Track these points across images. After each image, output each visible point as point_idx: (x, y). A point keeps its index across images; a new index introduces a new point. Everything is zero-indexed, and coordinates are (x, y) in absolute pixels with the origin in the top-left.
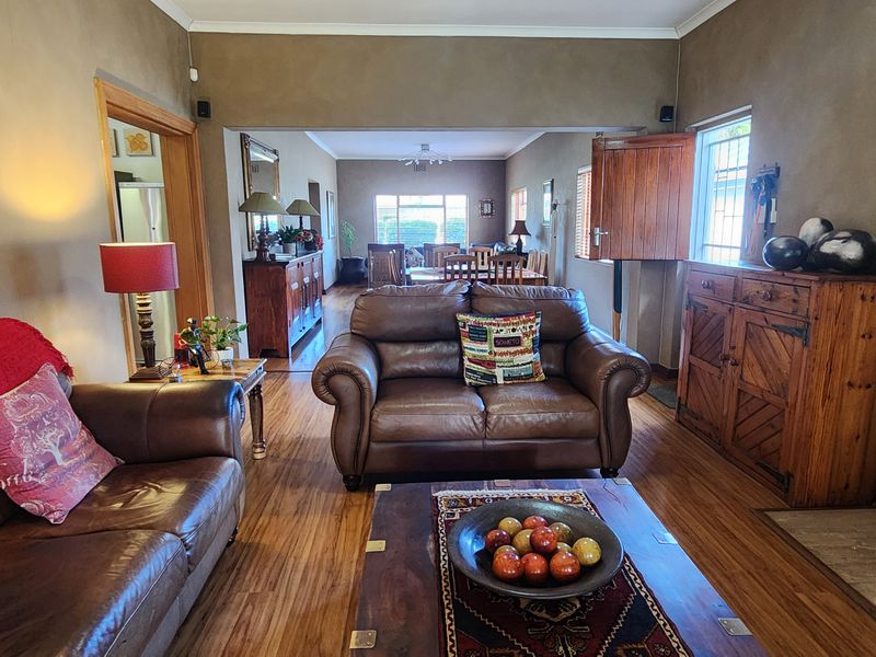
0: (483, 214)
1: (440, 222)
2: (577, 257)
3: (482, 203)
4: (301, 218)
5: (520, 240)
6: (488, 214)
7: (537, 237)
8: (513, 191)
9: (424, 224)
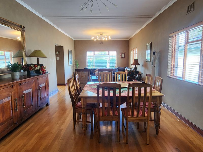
0: (121, 57)
1: (108, 60)
2: (169, 77)
3: (121, 54)
4: (38, 59)
5: (136, 67)
6: (123, 57)
7: (142, 66)
8: (132, 50)
9: (103, 61)
